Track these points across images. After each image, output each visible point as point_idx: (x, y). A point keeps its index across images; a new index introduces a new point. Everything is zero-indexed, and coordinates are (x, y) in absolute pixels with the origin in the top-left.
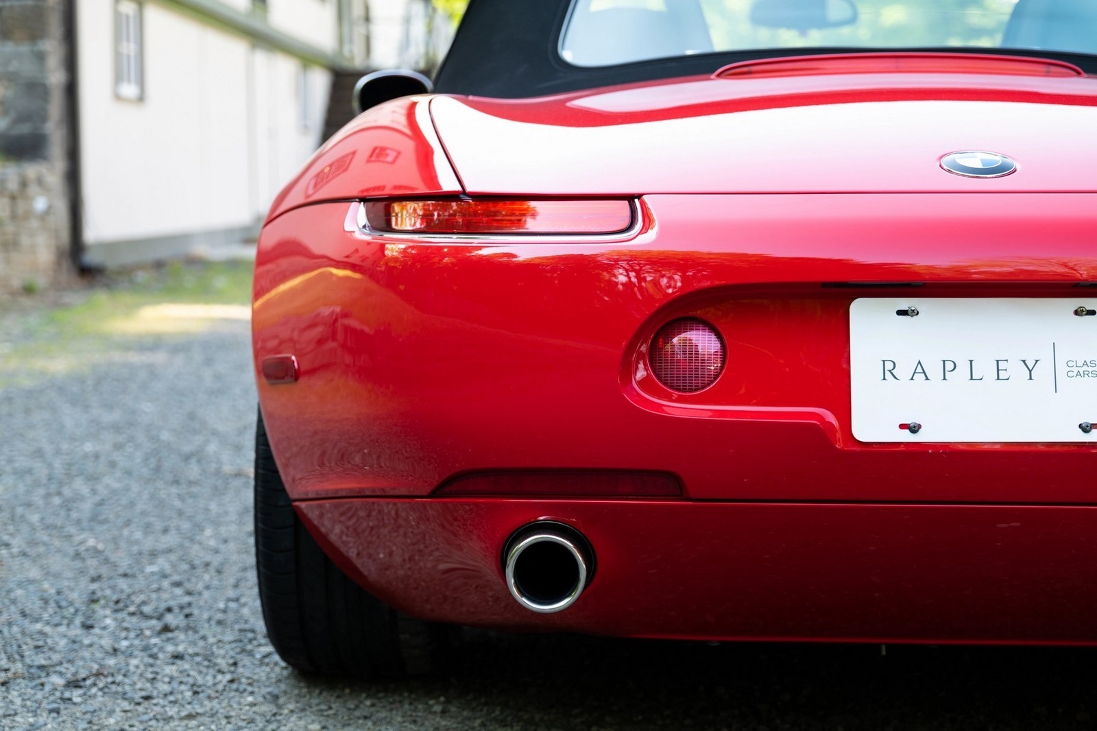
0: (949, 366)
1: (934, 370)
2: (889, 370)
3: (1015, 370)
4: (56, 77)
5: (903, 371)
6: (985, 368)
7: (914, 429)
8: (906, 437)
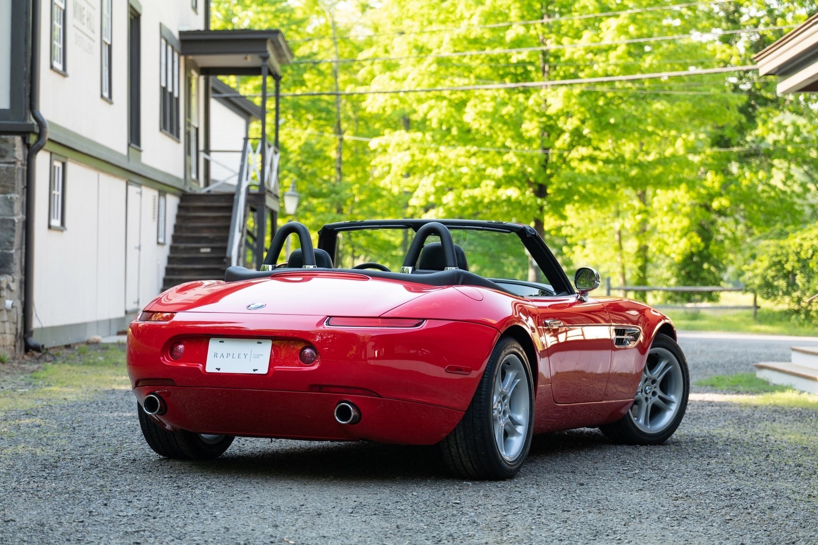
0: (228, 355)
1: (225, 355)
2: (216, 355)
3: (242, 356)
4: (19, 217)
5: (219, 356)
6: (236, 356)
7: (219, 369)
8: (217, 371)
